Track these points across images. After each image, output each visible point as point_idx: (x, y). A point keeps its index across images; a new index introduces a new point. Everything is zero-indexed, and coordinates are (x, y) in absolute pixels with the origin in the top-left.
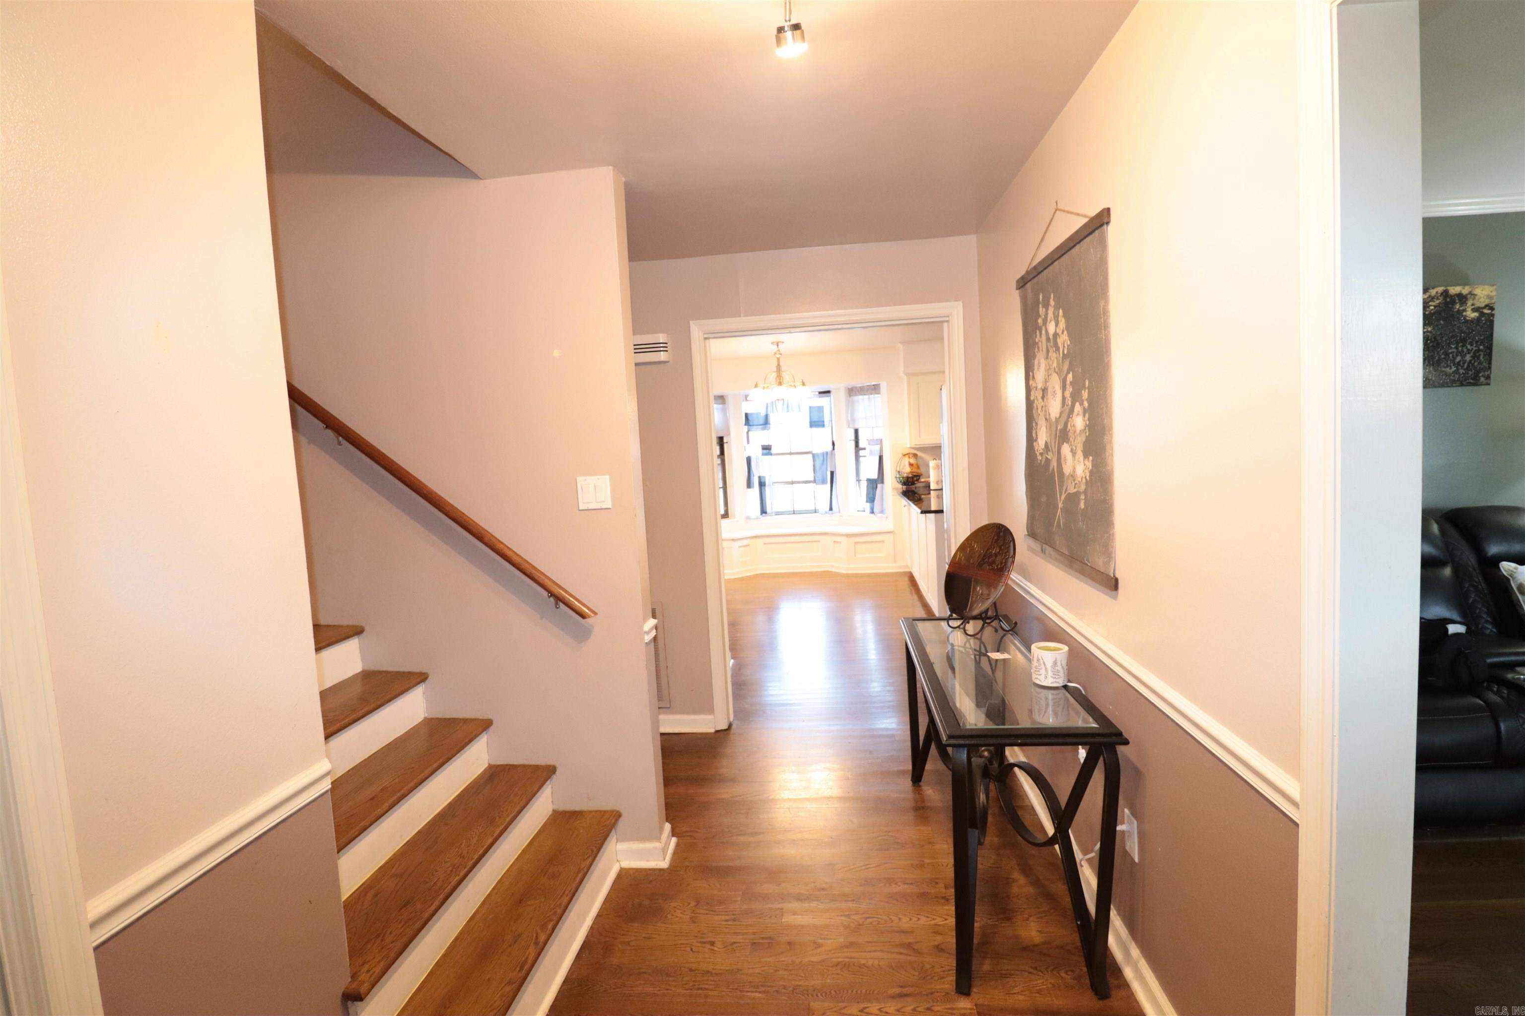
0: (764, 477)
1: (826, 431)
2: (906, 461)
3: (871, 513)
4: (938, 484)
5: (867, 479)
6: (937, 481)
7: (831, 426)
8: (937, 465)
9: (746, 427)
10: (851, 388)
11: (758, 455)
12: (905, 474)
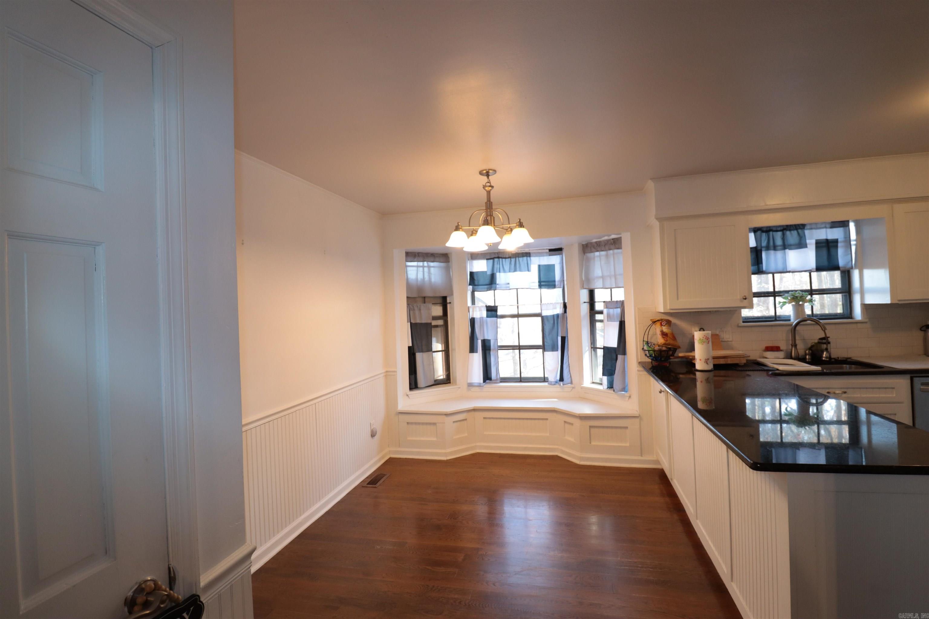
0: (489, 341)
1: (558, 292)
2: (657, 329)
3: (610, 389)
4: (707, 363)
5: (604, 347)
6: (706, 359)
7: (562, 286)
8: (706, 337)
9: (471, 287)
10: (585, 244)
11: (482, 318)
12: (657, 346)
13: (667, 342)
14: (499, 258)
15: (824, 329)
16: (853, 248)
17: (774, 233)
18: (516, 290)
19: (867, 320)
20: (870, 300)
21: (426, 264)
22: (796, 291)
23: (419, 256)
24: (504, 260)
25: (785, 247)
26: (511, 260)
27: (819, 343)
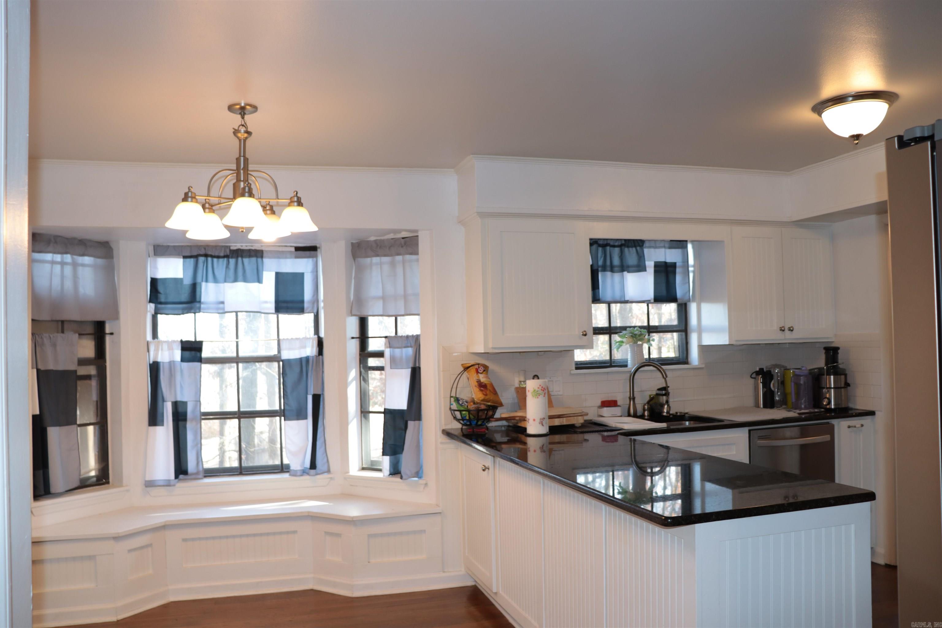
0: (185, 404)
1: (309, 318)
2: (472, 378)
3: (393, 475)
4: (543, 425)
5: (385, 409)
6: (541, 419)
7: (315, 311)
8: (542, 387)
9: (152, 306)
10: (357, 243)
11: (174, 361)
12: (472, 404)
13: (487, 397)
14: (206, 256)
15: (665, 377)
16: (691, 275)
17: (611, 248)
18: (234, 314)
19: (703, 366)
20: (709, 340)
21: (68, 258)
22: (634, 327)
23: (56, 242)
24: (215, 260)
25: (624, 268)
26: (228, 263)
27: (657, 394)
